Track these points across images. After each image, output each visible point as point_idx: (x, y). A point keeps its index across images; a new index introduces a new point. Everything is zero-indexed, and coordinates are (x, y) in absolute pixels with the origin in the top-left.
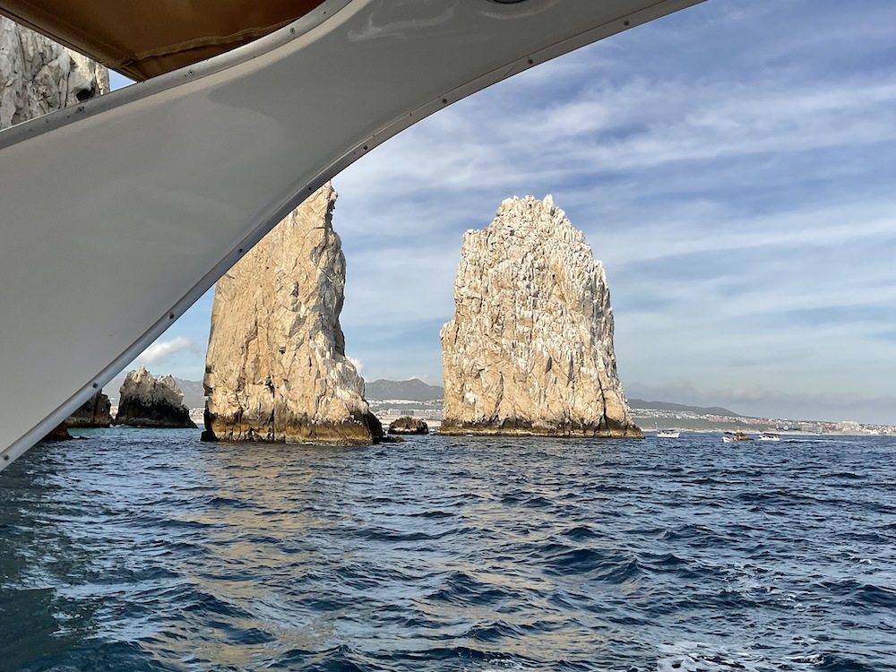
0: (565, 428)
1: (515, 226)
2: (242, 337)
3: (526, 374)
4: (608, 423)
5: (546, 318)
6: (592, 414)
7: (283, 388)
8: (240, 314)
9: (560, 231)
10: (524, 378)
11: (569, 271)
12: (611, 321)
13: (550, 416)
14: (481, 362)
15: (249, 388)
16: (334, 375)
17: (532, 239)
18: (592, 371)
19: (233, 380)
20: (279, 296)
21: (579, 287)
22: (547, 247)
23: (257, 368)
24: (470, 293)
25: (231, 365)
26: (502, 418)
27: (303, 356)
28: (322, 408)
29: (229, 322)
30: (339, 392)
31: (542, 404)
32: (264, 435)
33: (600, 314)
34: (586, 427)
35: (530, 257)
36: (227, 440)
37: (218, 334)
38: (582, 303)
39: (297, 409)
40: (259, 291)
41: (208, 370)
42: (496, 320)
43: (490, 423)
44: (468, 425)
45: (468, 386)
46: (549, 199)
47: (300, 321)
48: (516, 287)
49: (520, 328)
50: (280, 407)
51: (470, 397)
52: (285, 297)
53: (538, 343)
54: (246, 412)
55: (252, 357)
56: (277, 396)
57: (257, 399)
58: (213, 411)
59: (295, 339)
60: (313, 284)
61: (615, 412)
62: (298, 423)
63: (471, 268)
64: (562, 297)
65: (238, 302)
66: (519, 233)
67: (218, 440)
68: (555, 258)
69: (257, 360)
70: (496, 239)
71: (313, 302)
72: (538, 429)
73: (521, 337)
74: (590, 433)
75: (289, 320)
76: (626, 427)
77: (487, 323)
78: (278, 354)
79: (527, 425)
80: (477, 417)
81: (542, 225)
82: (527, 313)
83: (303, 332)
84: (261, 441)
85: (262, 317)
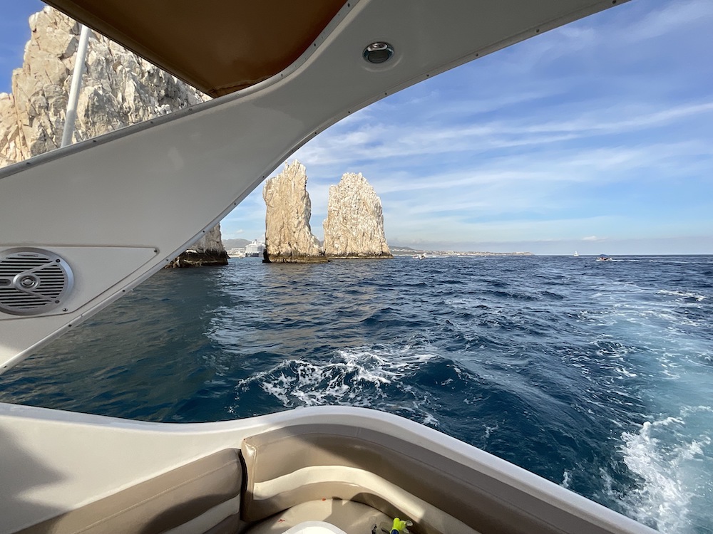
0: (369, 255)
1: (349, 184)
2: (279, 227)
3: (356, 237)
4: (383, 254)
5: (362, 218)
6: (378, 251)
7: (295, 245)
8: (277, 220)
9: (365, 186)
10: (355, 239)
11: (369, 201)
12: (382, 218)
13: (365, 252)
14: (340, 233)
15: (282, 245)
16: (312, 240)
17: (355, 189)
18: (378, 236)
19: (277, 242)
20: (292, 214)
21: (372, 206)
22: (361, 192)
23: (285, 239)
24: (334, 209)
25: (275, 237)
26: (348, 253)
27: (302, 233)
28: (311, 251)
29: (273, 223)
30: (315, 246)
31: (362, 248)
32: (289, 260)
33: (379, 216)
34: (376, 255)
35: (355, 196)
36: (275, 262)
37: (269, 227)
38: (374, 212)
39: (302, 252)
40: (283, 212)
41: (266, 239)
42: (344, 218)
43: (343, 255)
44: (336, 255)
45: (335, 242)
46: (360, 174)
47: (300, 222)
48: (351, 207)
49: (353, 221)
50: (294, 251)
51: (336, 246)
52: (294, 214)
53: (360, 226)
54: (282, 253)
55: (283, 234)
56: (293, 248)
57: (285, 249)
58: (269, 253)
59: (298, 228)
60: (303, 210)
61: (386, 250)
62: (302, 256)
63: (334, 200)
64: (367, 210)
65: (275, 216)
66: (351, 186)
67: (271, 262)
68: (365, 196)
69: (284, 236)
70: (342, 189)
71: (303, 216)
72: (360, 256)
73: (354, 225)
74: (378, 257)
75: (296, 223)
76: (389, 255)
77: (342, 220)
78: (293, 234)
79: (357, 255)
80: (339, 252)
81: (359, 184)
82: (355, 216)
83: (300, 226)
84: (288, 262)
85: (285, 221)
